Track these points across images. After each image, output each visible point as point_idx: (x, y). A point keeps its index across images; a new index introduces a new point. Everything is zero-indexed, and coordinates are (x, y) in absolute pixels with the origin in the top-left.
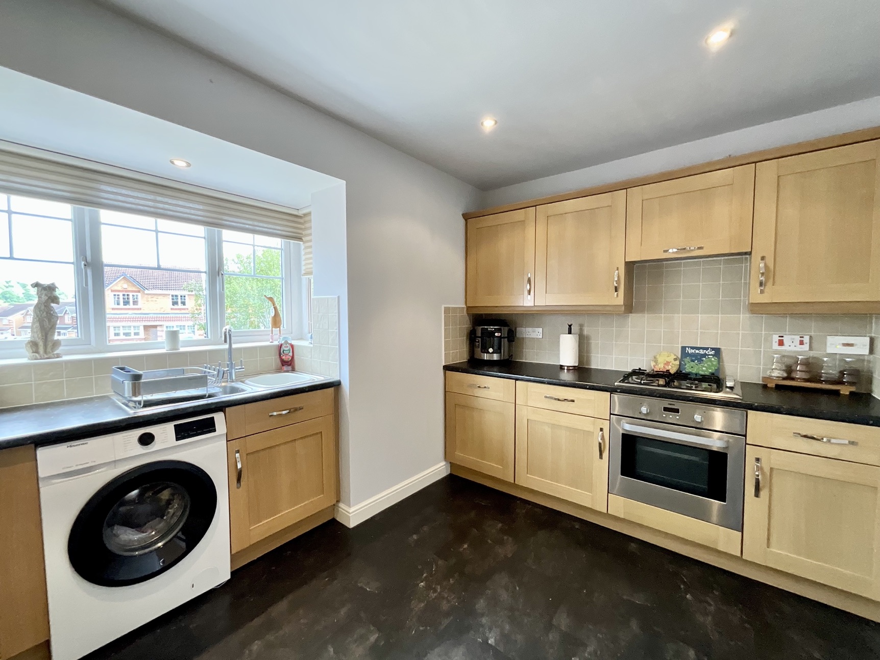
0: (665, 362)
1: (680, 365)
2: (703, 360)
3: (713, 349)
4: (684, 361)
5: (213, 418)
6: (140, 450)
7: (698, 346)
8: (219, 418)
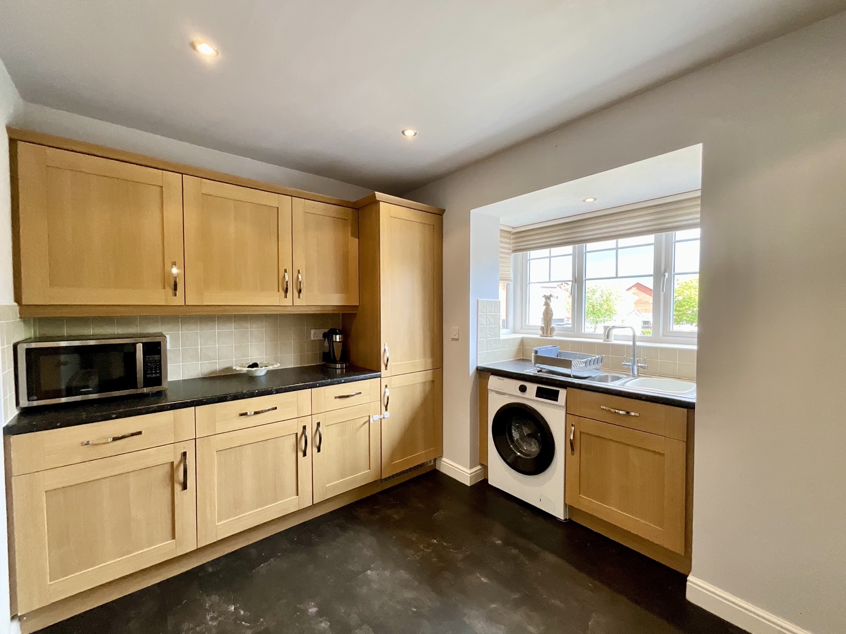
5: (558, 391)
6: (519, 393)
8: (563, 393)
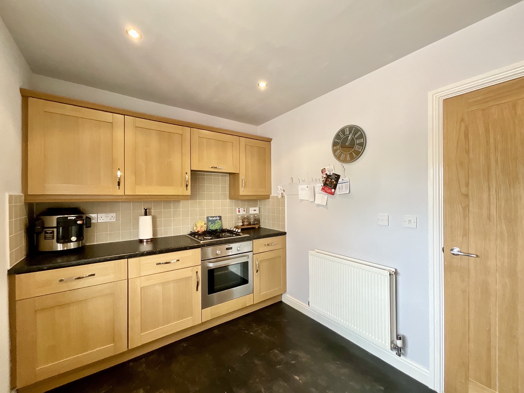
0: (201, 226)
1: (207, 226)
2: (216, 223)
3: (219, 217)
4: (208, 224)
7: (213, 216)
